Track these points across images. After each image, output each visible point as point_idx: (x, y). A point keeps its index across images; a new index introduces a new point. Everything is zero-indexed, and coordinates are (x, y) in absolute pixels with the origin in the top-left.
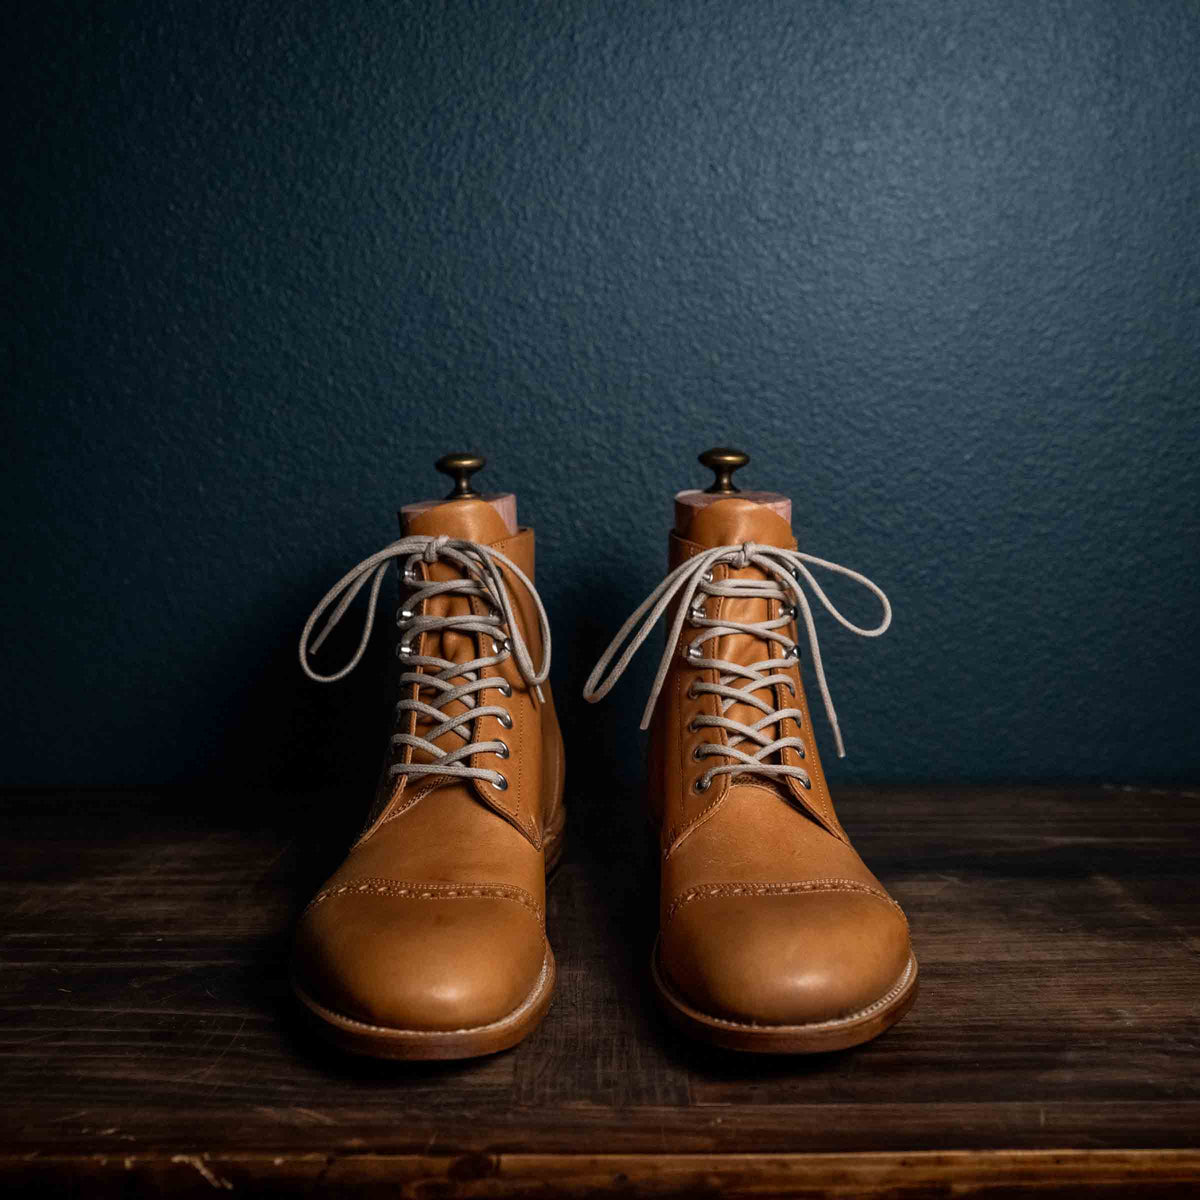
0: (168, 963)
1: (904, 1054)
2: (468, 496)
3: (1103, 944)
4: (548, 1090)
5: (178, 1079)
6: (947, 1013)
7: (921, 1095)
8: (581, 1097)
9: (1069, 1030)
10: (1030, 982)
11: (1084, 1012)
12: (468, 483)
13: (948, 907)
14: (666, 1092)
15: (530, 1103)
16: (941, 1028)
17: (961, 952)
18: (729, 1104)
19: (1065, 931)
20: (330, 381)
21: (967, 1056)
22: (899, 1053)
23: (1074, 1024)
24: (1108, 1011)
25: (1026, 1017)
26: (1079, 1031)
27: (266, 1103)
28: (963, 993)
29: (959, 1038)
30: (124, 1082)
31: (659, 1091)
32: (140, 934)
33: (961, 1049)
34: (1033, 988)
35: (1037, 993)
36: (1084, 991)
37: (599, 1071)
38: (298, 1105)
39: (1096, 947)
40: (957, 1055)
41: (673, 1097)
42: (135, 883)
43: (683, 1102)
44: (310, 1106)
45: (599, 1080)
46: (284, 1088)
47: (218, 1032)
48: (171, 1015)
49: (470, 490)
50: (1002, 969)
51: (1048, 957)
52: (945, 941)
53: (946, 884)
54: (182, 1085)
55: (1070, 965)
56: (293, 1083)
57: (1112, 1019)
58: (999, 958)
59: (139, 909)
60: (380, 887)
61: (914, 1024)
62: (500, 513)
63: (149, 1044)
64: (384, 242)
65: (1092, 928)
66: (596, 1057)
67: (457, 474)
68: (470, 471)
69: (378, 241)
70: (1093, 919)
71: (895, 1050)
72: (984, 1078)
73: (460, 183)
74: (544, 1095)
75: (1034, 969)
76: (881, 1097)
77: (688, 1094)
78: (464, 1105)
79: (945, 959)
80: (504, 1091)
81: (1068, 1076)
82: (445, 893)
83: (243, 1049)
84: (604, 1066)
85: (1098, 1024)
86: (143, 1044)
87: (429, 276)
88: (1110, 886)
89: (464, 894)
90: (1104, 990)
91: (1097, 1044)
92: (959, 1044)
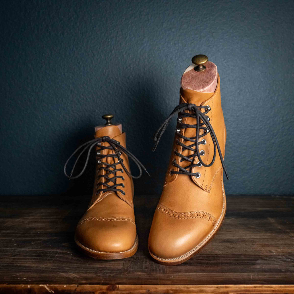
0: (41, 238)
1: (218, 261)
2: (109, 124)
3: (269, 234)
4: (131, 269)
5: (42, 266)
6: (230, 251)
7: (222, 271)
8: (139, 271)
9: (259, 256)
10: (250, 244)
11: (264, 251)
12: (110, 121)
13: (231, 225)
14: (160, 270)
15: (127, 272)
16: (228, 255)
17: (234, 236)
18: (175, 273)
19: (260, 231)
20: (82, 96)
21: (234, 262)
22: (217, 261)
23: (261, 254)
24: (269, 251)
25: (249, 252)
26: (262, 256)
27: (63, 272)
28: (234, 246)
29: (232, 257)
30: (28, 267)
31: (158, 269)
32: (34, 231)
33: (233, 260)
34: (251, 245)
35: (252, 246)
36: (264, 246)
37: (144, 265)
38: (70, 273)
39: (267, 235)
40: (231, 261)
41: (162, 271)
42: (34, 219)
43: (164, 272)
44: (74, 273)
45: (144, 267)
46: (67, 268)
47: (52, 255)
48: (41, 251)
49: (110, 123)
50: (244, 241)
51: (255, 238)
52: (231, 234)
53: (231, 219)
54: (43, 268)
55: (260, 240)
56: (69, 267)
57: (270, 253)
58: (244, 238)
59: (34, 225)
60: (97, 218)
61: (222, 254)
62: (119, 128)
63: (35, 257)
64: (95, 63)
65: (266, 231)
66: (143, 262)
67: (107, 119)
68: (110, 119)
69: (94, 62)
70: (267, 228)
71: (216, 260)
72: (238, 267)
73: (114, 48)
74: (130, 270)
75: (252, 241)
76: (212, 271)
77: (165, 271)
78: (111, 273)
79: (230, 238)
80: (120, 269)
81: (258, 267)
82: (113, 220)
83: (58, 259)
84: (145, 264)
85: (266, 254)
86: (34, 258)
87: (106, 71)
88: (272, 220)
89: (118, 220)
90: (268, 246)
91: (266, 259)
92: (232, 259)
